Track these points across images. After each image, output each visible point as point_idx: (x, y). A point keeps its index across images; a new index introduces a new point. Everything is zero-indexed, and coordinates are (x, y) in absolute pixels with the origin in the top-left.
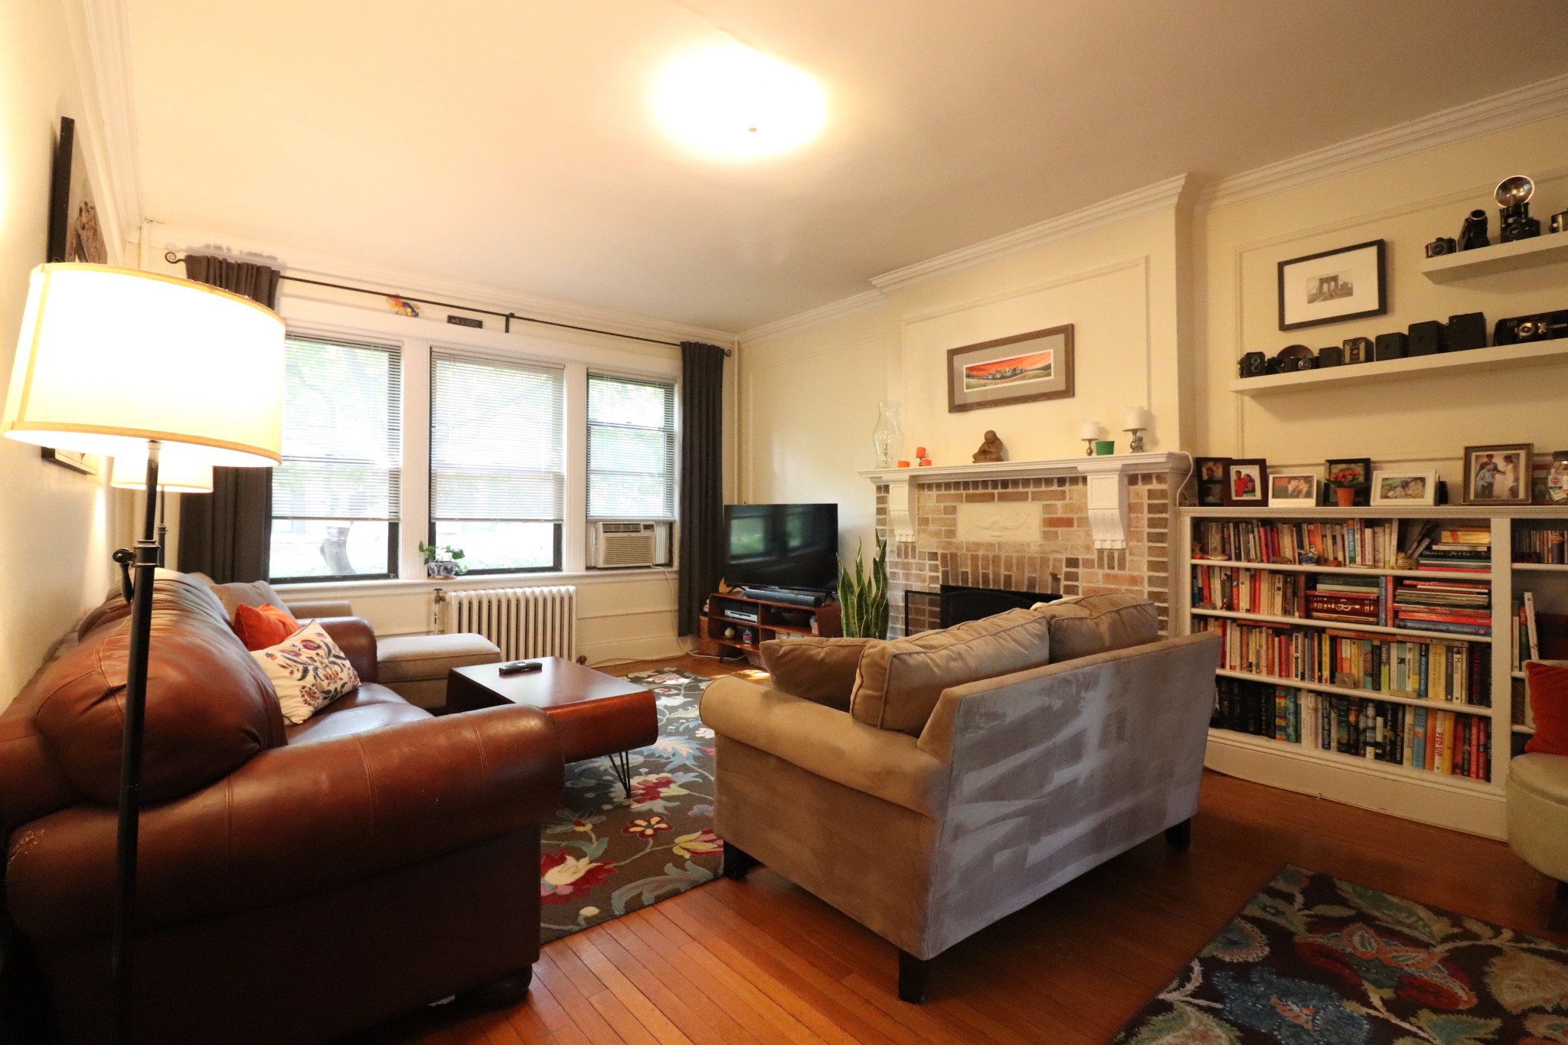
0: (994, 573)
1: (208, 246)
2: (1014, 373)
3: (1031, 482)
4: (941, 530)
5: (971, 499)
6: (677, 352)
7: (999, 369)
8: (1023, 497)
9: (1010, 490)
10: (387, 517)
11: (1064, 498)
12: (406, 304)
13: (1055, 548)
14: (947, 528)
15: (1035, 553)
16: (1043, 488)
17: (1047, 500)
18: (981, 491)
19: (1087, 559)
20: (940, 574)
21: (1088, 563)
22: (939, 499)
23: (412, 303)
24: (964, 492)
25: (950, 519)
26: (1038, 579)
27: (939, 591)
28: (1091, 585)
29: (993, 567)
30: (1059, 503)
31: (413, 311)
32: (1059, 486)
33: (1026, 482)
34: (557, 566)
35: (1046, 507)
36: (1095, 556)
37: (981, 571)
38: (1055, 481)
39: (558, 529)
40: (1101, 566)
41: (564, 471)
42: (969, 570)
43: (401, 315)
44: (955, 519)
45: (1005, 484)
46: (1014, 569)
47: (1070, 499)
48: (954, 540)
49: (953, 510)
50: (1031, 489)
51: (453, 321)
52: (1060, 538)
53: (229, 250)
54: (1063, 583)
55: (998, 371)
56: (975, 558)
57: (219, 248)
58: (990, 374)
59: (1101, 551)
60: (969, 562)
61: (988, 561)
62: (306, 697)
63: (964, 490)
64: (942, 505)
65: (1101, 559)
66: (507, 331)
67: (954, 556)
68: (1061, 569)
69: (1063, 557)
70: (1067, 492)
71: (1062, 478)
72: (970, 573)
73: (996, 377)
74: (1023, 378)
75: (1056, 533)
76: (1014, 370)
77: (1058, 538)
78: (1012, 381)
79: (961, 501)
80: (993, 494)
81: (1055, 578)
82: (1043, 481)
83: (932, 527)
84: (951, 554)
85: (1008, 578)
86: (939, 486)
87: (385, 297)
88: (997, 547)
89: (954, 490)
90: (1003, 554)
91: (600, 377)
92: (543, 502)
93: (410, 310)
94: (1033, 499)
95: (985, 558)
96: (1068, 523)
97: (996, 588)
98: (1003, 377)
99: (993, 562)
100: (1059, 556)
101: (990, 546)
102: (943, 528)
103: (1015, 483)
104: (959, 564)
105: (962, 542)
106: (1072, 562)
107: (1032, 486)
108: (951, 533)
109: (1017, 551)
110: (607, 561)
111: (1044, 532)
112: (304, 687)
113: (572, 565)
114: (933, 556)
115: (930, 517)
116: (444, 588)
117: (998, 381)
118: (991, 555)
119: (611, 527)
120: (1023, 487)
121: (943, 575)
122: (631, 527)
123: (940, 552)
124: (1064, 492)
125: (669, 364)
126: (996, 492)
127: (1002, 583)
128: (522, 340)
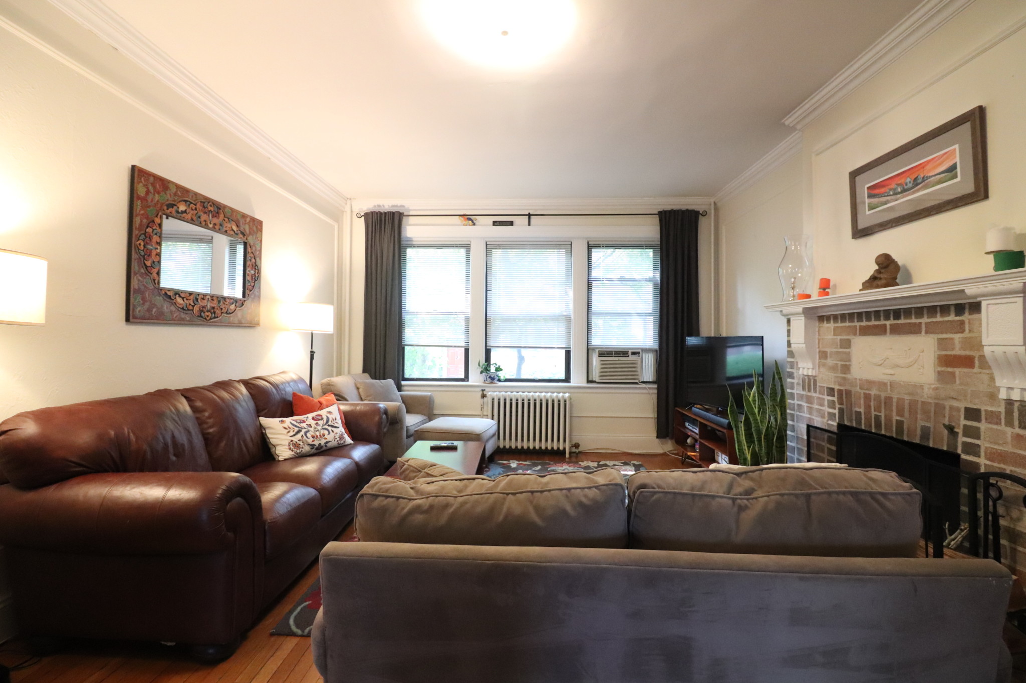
0: (886, 416)
1: (375, 206)
2: (916, 182)
3: (925, 311)
4: (837, 364)
5: (865, 331)
6: (656, 220)
7: (899, 182)
8: (914, 330)
9: (902, 321)
10: (464, 345)
11: (963, 331)
12: (469, 218)
13: (953, 394)
14: (843, 363)
15: (928, 397)
16: (939, 318)
17: (942, 333)
18: (873, 323)
19: (992, 412)
20: (836, 411)
21: (993, 418)
22: (836, 332)
23: (472, 217)
24: (858, 324)
25: (845, 353)
26: (932, 430)
27: (835, 429)
28: (996, 447)
29: (886, 410)
30: (957, 337)
31: (473, 222)
32: (956, 315)
33: (919, 312)
34: (567, 379)
35: (940, 341)
36: (1002, 409)
37: (873, 413)
38: (953, 309)
39: (568, 354)
40: (1010, 423)
41: (571, 313)
42: (862, 410)
43: (466, 225)
44: (849, 353)
45: (897, 314)
46: (907, 414)
47: (970, 331)
48: (848, 376)
49: (847, 344)
50: (925, 320)
51: (496, 224)
52: (958, 382)
53: (383, 206)
54: (961, 439)
55: (898, 185)
56: (867, 397)
57: (379, 206)
58: (891, 190)
59: (1009, 403)
60: (862, 402)
61: (881, 403)
62: (291, 446)
63: (858, 322)
64: (839, 338)
65: (1009, 412)
66: (529, 225)
67: (848, 393)
68: (959, 420)
69: (962, 405)
70: (967, 322)
71: (961, 304)
72: (863, 414)
73: (896, 191)
74: (927, 187)
75: (953, 375)
76: (916, 179)
77: (955, 382)
78: (914, 193)
79: (855, 334)
80: (885, 325)
81: (951, 429)
82: (938, 309)
83: (830, 362)
84: (846, 390)
85: (900, 424)
86: (835, 318)
87: (458, 217)
88: (889, 387)
89: (849, 322)
90: (895, 397)
91: (598, 246)
92: (557, 336)
93: (470, 222)
94: (927, 332)
95: (878, 397)
96: (967, 362)
97: (888, 434)
98: (904, 191)
99: (885, 403)
100: (955, 404)
101: (882, 385)
102: (840, 363)
103: (908, 312)
104: (853, 402)
105: (856, 379)
106: (973, 414)
107: (925, 316)
108: (846, 369)
109: (909, 394)
110: (601, 378)
111: (939, 372)
112: (292, 441)
113: (578, 379)
114: (831, 391)
115: (828, 350)
116: (487, 389)
117: (899, 196)
118: (883, 395)
119: (604, 353)
120: (916, 318)
121: (839, 413)
122: (622, 353)
123: (837, 387)
124: (962, 323)
125: (651, 230)
126: (888, 323)
127: (894, 429)
128: (540, 229)
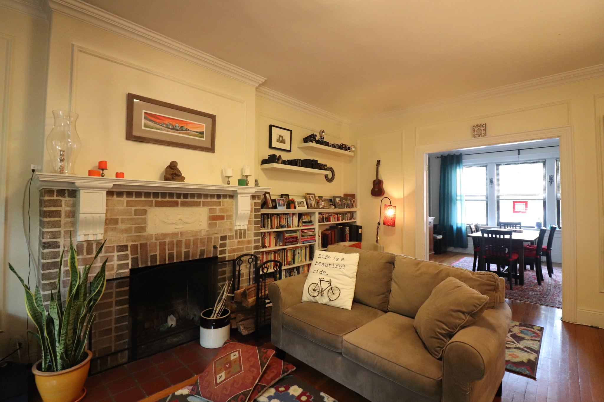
0: (177, 252)
2: (181, 129)
3: (202, 196)
4: (130, 227)
5: (159, 204)
8: (197, 204)
9: (189, 199)
11: (220, 205)
13: (215, 232)
14: (137, 226)
15: (204, 235)
16: (209, 200)
17: (211, 206)
18: (167, 199)
19: (231, 235)
20: (130, 261)
21: (231, 237)
22: (128, 204)
24: (154, 200)
25: (141, 219)
26: (206, 250)
27: (128, 275)
28: (232, 248)
29: (177, 247)
30: (218, 208)
32: (217, 199)
33: (199, 196)
35: (210, 210)
36: (234, 234)
37: (167, 252)
38: (216, 196)
40: (236, 238)
42: (158, 253)
44: (146, 218)
45: (186, 196)
46: (192, 246)
47: (223, 206)
48: (144, 234)
49: (145, 212)
50: (202, 200)
52: (218, 226)
54: (219, 249)
55: (171, 124)
56: (162, 245)
58: (165, 124)
59: (236, 231)
60: (158, 248)
61: (173, 245)
63: (153, 198)
64: (133, 208)
65: (236, 234)
67: (144, 246)
68: (218, 242)
69: (219, 236)
70: (222, 202)
71: (219, 195)
73: (168, 127)
74: (188, 134)
75: (216, 223)
76: (182, 127)
77: (217, 226)
78: (180, 133)
79: (151, 206)
80: (178, 201)
81: (215, 247)
82: (209, 195)
83: (121, 226)
84: (141, 244)
85: (187, 253)
86: (129, 194)
88: (180, 235)
89: (145, 197)
90: (184, 240)
95: (171, 243)
96: (222, 218)
97: (178, 261)
98: (173, 129)
99: (177, 244)
100: (217, 236)
101: (175, 234)
102: (134, 226)
103: (193, 196)
104: (149, 250)
105: (152, 234)
106: (223, 238)
107: (203, 198)
108: (143, 229)
109: (193, 236)
111: (209, 223)
114: (124, 248)
115: (120, 218)
117: (170, 130)
118: (175, 240)
120: (197, 198)
121: (132, 261)
123: (130, 244)
124: (220, 202)
126: (179, 200)
127: (183, 257)
